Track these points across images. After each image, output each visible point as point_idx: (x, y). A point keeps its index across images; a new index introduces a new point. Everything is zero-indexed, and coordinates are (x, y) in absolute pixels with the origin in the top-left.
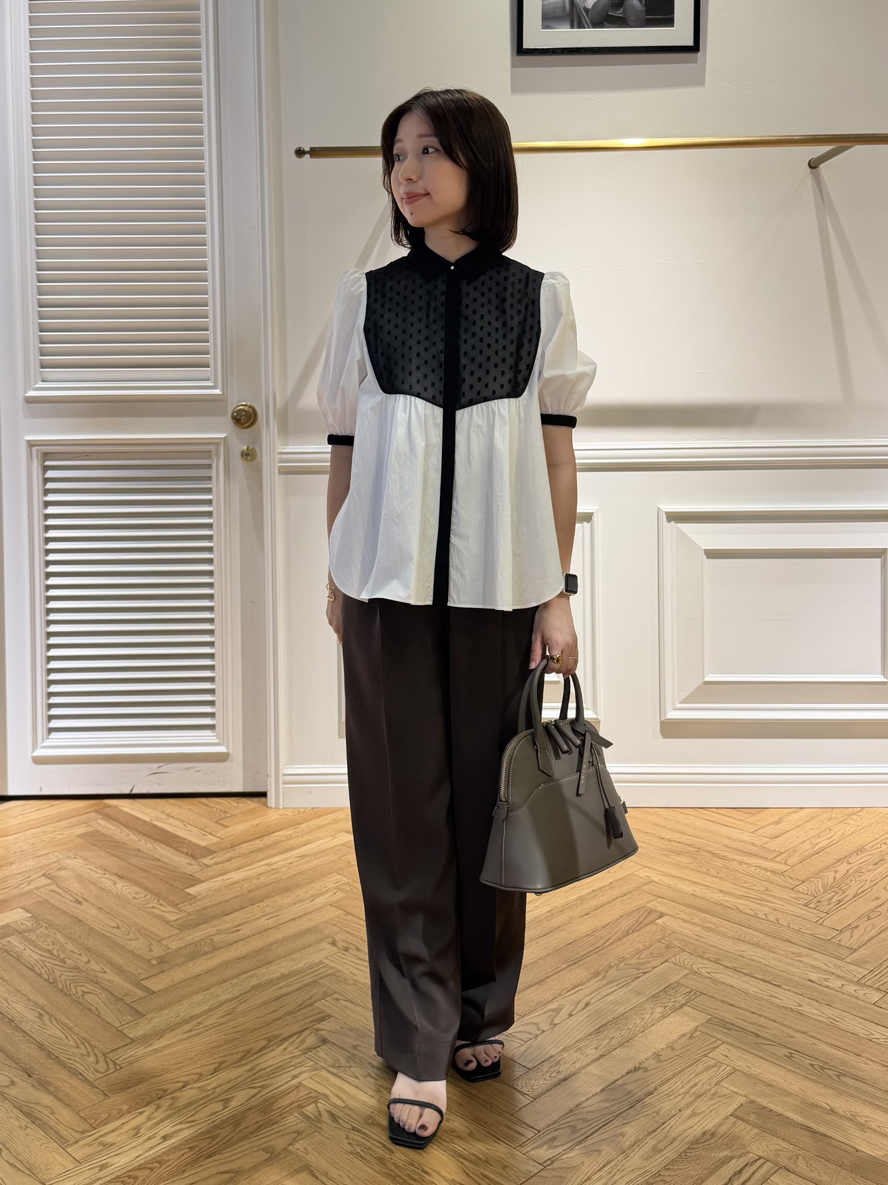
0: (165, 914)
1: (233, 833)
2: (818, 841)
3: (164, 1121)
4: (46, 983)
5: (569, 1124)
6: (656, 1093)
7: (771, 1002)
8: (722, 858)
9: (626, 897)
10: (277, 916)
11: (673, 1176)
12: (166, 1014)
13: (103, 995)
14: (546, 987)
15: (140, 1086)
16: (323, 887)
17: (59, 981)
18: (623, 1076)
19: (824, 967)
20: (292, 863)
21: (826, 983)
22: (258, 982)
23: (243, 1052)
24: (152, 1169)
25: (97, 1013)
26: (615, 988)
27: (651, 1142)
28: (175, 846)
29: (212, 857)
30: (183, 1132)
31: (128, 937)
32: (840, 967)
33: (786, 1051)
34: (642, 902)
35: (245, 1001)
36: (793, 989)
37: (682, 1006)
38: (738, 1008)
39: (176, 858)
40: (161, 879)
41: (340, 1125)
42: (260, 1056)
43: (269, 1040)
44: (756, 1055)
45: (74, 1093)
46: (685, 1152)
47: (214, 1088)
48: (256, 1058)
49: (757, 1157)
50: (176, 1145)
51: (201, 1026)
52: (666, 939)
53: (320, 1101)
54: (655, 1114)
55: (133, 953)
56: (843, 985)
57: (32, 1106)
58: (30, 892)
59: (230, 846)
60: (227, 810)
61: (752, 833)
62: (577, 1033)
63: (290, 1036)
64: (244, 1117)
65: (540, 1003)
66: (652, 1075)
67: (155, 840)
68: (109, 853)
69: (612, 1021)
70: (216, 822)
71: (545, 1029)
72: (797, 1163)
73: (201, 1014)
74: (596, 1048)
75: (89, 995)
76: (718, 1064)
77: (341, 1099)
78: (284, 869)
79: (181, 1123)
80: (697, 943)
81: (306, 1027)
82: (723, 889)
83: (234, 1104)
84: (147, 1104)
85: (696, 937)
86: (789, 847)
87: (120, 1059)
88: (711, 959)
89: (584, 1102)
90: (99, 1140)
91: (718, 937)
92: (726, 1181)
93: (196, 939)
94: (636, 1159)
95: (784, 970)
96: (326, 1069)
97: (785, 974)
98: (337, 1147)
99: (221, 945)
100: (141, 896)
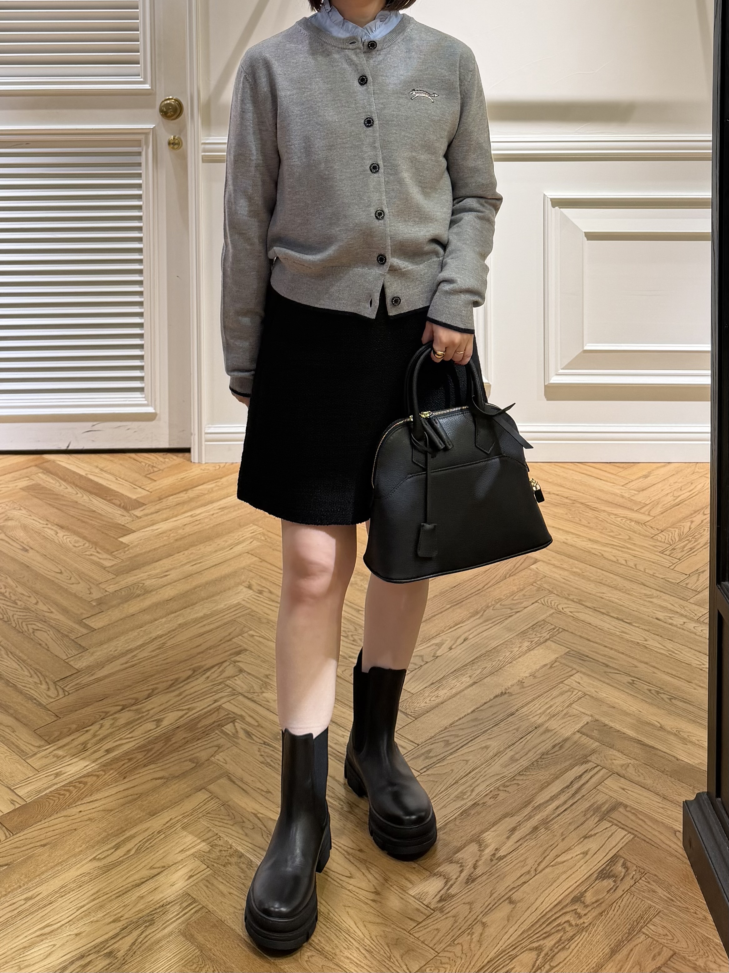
0: (101, 561)
1: (161, 486)
2: (679, 494)
3: (107, 737)
5: (444, 739)
6: (517, 713)
7: (622, 638)
8: (593, 509)
10: (200, 563)
11: (526, 780)
12: (105, 649)
13: (51, 632)
14: (432, 625)
15: (86, 709)
16: (241, 536)
17: (12, 620)
18: (491, 700)
19: (670, 607)
20: (213, 514)
21: (670, 621)
22: (184, 621)
23: (172, 680)
24: (98, 776)
25: (46, 647)
26: (490, 625)
27: (510, 753)
28: (108, 498)
29: (142, 509)
30: (123, 747)
31: (70, 582)
32: (684, 607)
33: (629, 679)
35: (173, 637)
36: (642, 626)
37: (547, 640)
38: (593, 642)
39: (110, 510)
40: (98, 529)
41: (253, 740)
42: (187, 684)
43: (194, 671)
44: (604, 682)
45: (30, 715)
46: (537, 761)
47: (149, 710)
48: (183, 686)
49: (596, 765)
50: (117, 756)
51: (136, 659)
52: (538, 582)
53: (237, 721)
54: (515, 731)
55: (75, 595)
56: (684, 623)
59: (158, 499)
60: (155, 465)
61: (622, 486)
62: (456, 663)
63: (213, 667)
65: (425, 638)
66: (516, 698)
67: (91, 493)
68: (49, 504)
69: (485, 653)
70: (145, 476)
71: (427, 660)
72: (628, 769)
73: (136, 649)
74: (470, 677)
75: (39, 632)
76: (571, 690)
77: (255, 719)
78: (206, 520)
79: (121, 739)
80: (564, 585)
81: (226, 659)
82: (592, 538)
83: (164, 724)
84: (93, 724)
85: (564, 580)
86: (653, 499)
87: (68, 687)
88: (575, 600)
89: (457, 721)
90: (52, 754)
91: (583, 581)
92: (568, 784)
93: (130, 583)
94: (496, 767)
95: (635, 609)
96: (242, 694)
97: (636, 613)
98: (251, 758)
99: (152, 588)
100: (80, 544)
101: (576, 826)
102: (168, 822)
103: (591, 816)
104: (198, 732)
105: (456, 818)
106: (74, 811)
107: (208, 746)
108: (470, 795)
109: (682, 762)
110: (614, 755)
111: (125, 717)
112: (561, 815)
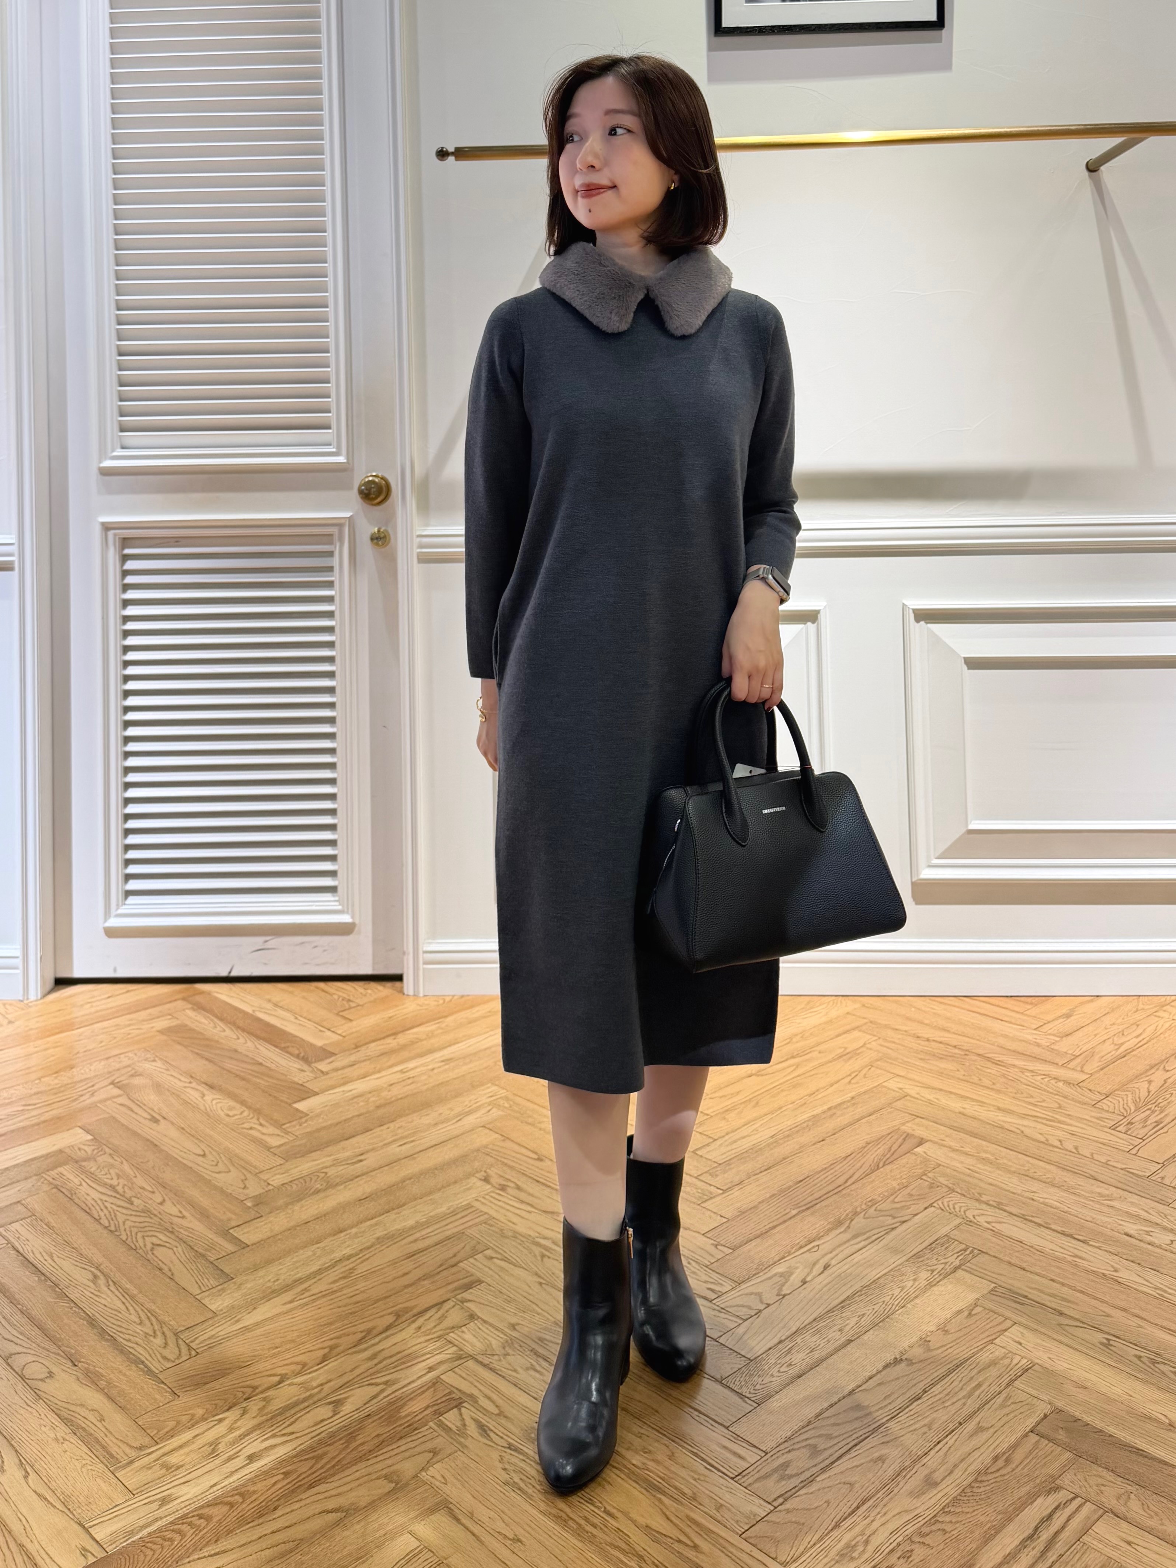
0: (265, 1138)
1: (359, 1028)
3: (252, 1432)
4: (105, 1232)
5: (808, 1442)
6: (925, 1397)
7: (1076, 1266)
10: (412, 1141)
12: (261, 1278)
13: (180, 1249)
14: (771, 1242)
15: (221, 1381)
16: (473, 1102)
18: (878, 1372)
19: (1144, 1215)
20: (433, 1069)
21: (1149, 1238)
22: (385, 1232)
23: (361, 1332)
25: (169, 1274)
26: (863, 1244)
28: (282, 1045)
29: (330, 1060)
30: (276, 1450)
31: (217, 1169)
32: (1165, 1216)
33: (1101, 1337)
34: (894, 1124)
35: (367, 1259)
36: (1105, 1247)
37: (955, 1270)
38: (1031, 1272)
39: (283, 1062)
42: (385, 1338)
43: (398, 1316)
44: (1061, 1342)
45: (132, 1391)
47: (322, 1385)
48: (380, 1342)
51: (307, 1294)
52: (929, 1175)
53: (465, 1405)
54: (925, 1429)
55: (222, 1191)
56: (1172, 1241)
57: (73, 1408)
59: (353, 1046)
60: (351, 998)
65: (762, 1264)
68: (197, 1054)
69: (861, 1291)
70: (337, 1014)
71: (769, 1302)
73: (308, 1277)
74: (840, 1330)
75: (161, 1248)
76: (1009, 1355)
77: (493, 1402)
78: (424, 1078)
79: (274, 1436)
80: (970, 1179)
81: (448, 1296)
82: (1001, 1106)
83: (347, 1408)
85: (970, 1172)
88: (991, 1202)
91: (999, 1172)
93: (305, 1173)
95: (1090, 1219)
96: (473, 1358)
97: (1091, 1224)
99: (338, 1180)
107: (418, 1449)
110: (1101, 1477)
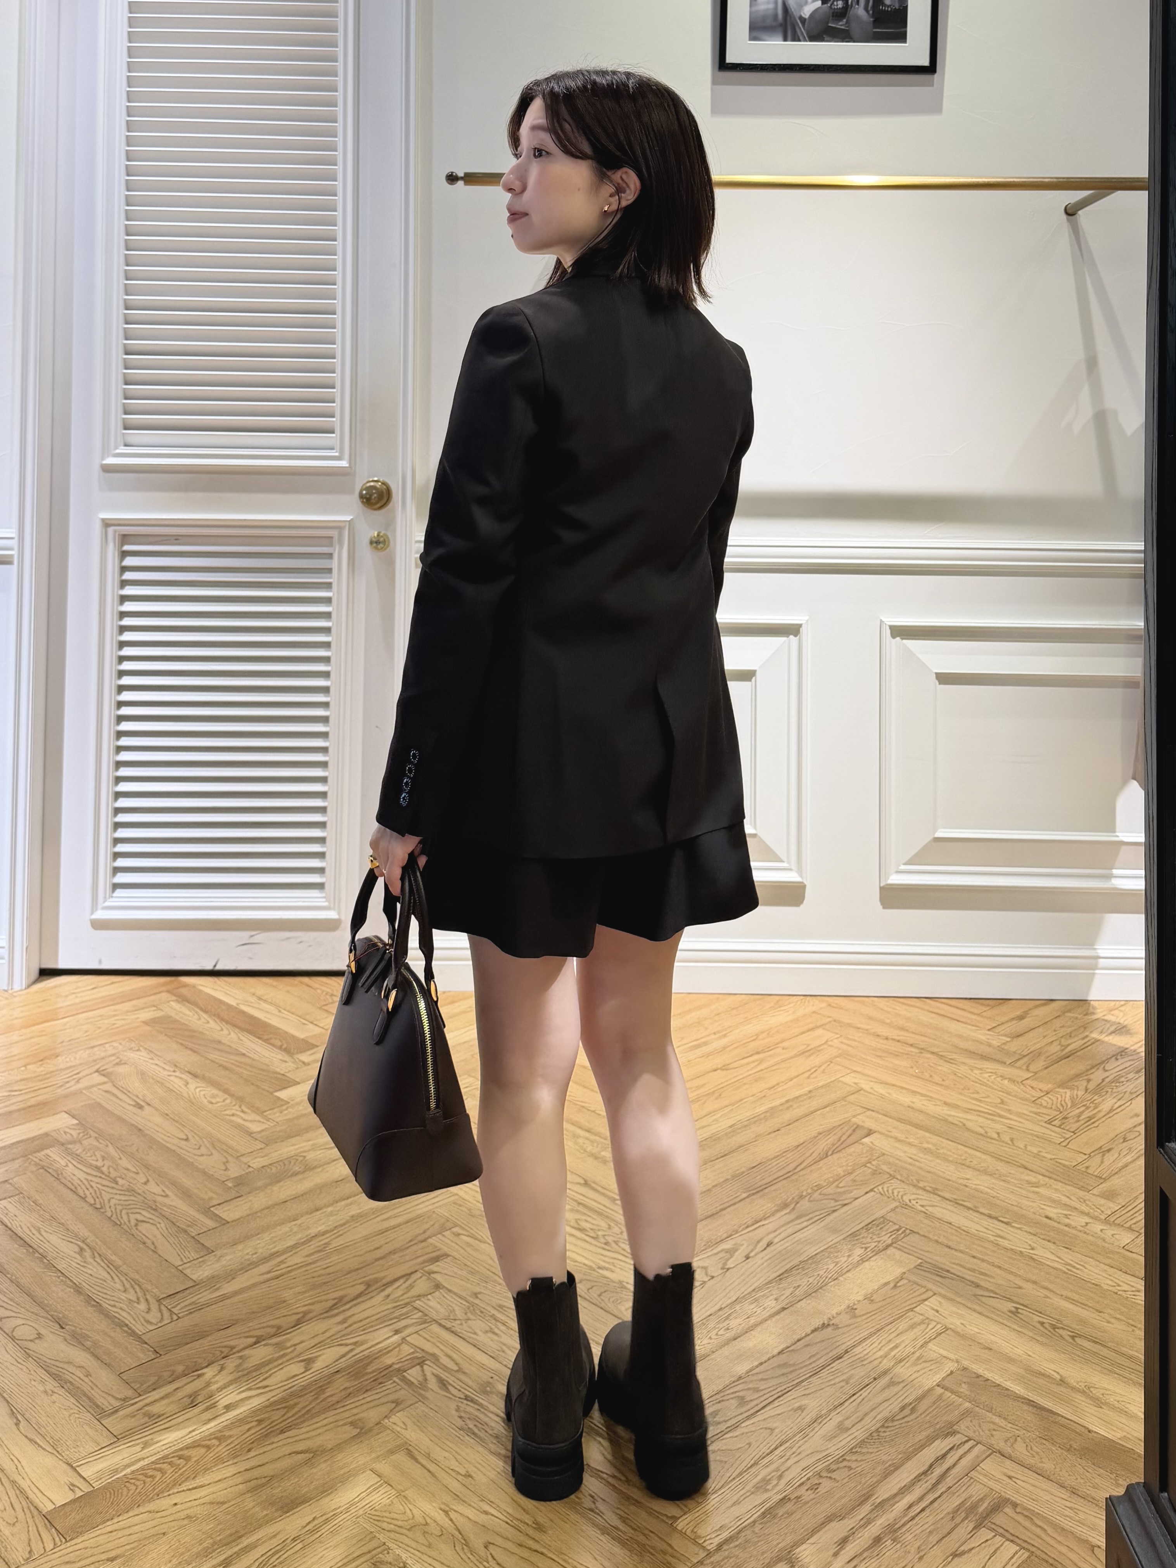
0: (247, 1124)
2: (1069, 1041)
3: (229, 1386)
4: (90, 1209)
5: (737, 1394)
6: (846, 1356)
7: (996, 1244)
8: (950, 1061)
9: (827, 1109)
11: (861, 1461)
12: (240, 1250)
13: (162, 1225)
14: (721, 1221)
15: (200, 1341)
17: (107, 1206)
18: (806, 1336)
19: (1065, 1200)
21: (1067, 1221)
22: (358, 1210)
23: (334, 1299)
24: (208, 1447)
25: (153, 1248)
26: (805, 1224)
27: (836, 1419)
28: (266, 1037)
29: (311, 1052)
30: (251, 1401)
31: (199, 1152)
32: (1085, 1201)
33: (1010, 1306)
34: (846, 1115)
35: (341, 1235)
36: (1025, 1228)
37: (888, 1246)
38: (956, 1250)
39: (266, 1053)
40: (246, 1080)
41: (449, 1392)
42: (355, 1305)
43: (369, 1285)
44: (974, 1311)
45: (116, 1350)
46: (877, 1431)
47: (295, 1345)
48: (351, 1308)
49: (966, 1439)
50: (241, 1416)
51: (283, 1266)
52: (873, 1163)
53: (427, 1362)
55: (204, 1173)
56: (1087, 1224)
57: (60, 1364)
58: (79, 1092)
62: (755, 1279)
63: (396, 1280)
64: (329, 1383)
65: (711, 1241)
66: (844, 1333)
67: (242, 1029)
68: (181, 1044)
69: (799, 1265)
70: (320, 1008)
71: (713, 1274)
72: (1015, 1446)
73: (284, 1251)
74: (776, 1299)
75: (145, 1224)
76: (926, 1321)
77: (453, 1360)
79: (249, 1389)
80: (911, 1167)
81: (417, 1268)
82: (948, 1100)
83: (318, 1365)
84: (209, 1365)
85: (911, 1160)
86: (1032, 1049)
87: (179, 1307)
88: (927, 1188)
89: (757, 1367)
90: (143, 1411)
91: (938, 1161)
92: (926, 1468)
93: (285, 1156)
94: (816, 1439)
95: (1014, 1203)
96: (437, 1322)
97: (1016, 1208)
98: (445, 1421)
99: (316, 1163)
100: (218, 1100)
101: (941, 1536)
102: (309, 1523)
103: (963, 1521)
104: (367, 1380)
105: (754, 1522)
106: (164, 1503)
107: (382, 1400)
108: (777, 1484)
109: (1095, 1435)
110: (994, 1423)
111: (260, 1354)
112: (917, 1519)
